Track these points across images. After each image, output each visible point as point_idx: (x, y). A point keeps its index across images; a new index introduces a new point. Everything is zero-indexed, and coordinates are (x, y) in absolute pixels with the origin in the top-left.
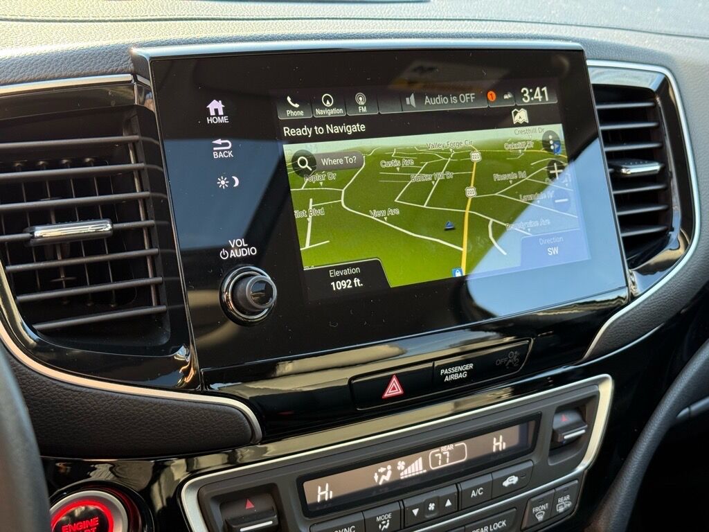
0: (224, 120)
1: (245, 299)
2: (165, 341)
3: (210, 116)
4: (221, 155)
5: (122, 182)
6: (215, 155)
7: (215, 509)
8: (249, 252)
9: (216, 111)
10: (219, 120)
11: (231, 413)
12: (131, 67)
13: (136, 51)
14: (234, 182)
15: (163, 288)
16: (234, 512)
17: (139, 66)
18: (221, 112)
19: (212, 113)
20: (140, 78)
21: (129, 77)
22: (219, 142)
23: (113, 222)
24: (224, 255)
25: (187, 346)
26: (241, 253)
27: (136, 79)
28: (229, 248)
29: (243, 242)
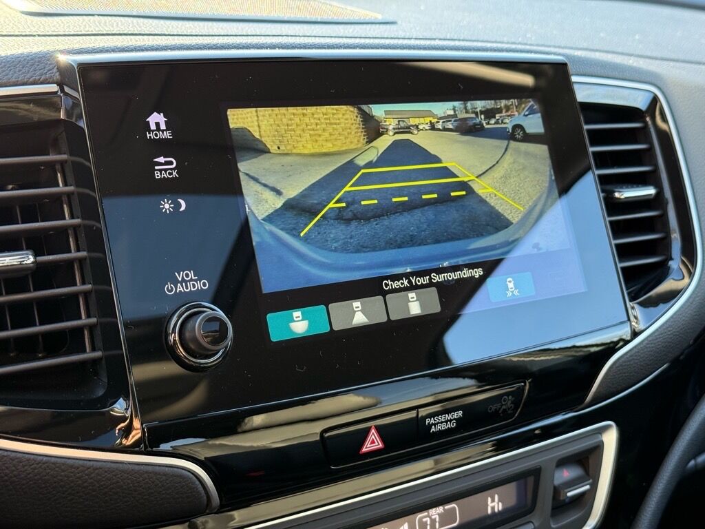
0: (167, 135)
1: (195, 340)
2: (101, 392)
3: (150, 131)
4: (164, 175)
5: (51, 207)
6: (157, 175)
8: (200, 286)
9: (157, 124)
10: (161, 135)
11: (181, 476)
12: (57, 77)
14: (180, 205)
15: (98, 330)
17: (65, 74)
18: (163, 127)
19: (153, 127)
20: (67, 89)
21: (54, 88)
22: (161, 159)
23: (36, 254)
24: (170, 289)
25: (126, 398)
26: (190, 288)
27: (62, 90)
28: (175, 282)
29: (191, 274)
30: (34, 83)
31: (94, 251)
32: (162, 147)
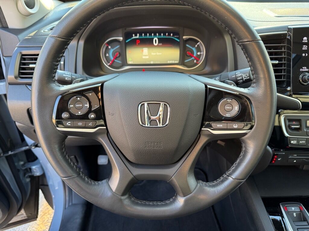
0: (307, 41)
1: (305, 79)
2: (284, 86)
3: (303, 40)
4: (304, 49)
5: (281, 53)
6: (303, 49)
7: (287, 121)
8: (307, 70)
9: (305, 39)
10: (305, 41)
11: (297, 103)
12: (287, 30)
13: (289, 27)
14: (306, 55)
15: (286, 76)
16: (291, 123)
17: (289, 30)
18: (306, 40)
19: (304, 40)
20: (289, 32)
21: (287, 32)
22: (304, 46)
23: (279, 61)
24: (301, 70)
25: (290, 87)
26: (305, 70)
27: (288, 32)
28: (302, 69)
29: (306, 68)
30: (283, 31)
31: (288, 62)
32: (305, 44)
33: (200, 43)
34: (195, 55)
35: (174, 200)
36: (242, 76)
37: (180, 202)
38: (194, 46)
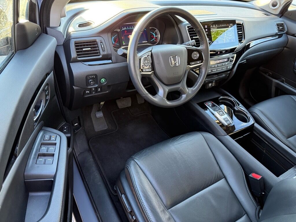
18: (206, 27)
33: (157, 31)
34: (155, 37)
35: (182, 97)
36: (192, 44)
37: (184, 96)
38: (154, 33)
